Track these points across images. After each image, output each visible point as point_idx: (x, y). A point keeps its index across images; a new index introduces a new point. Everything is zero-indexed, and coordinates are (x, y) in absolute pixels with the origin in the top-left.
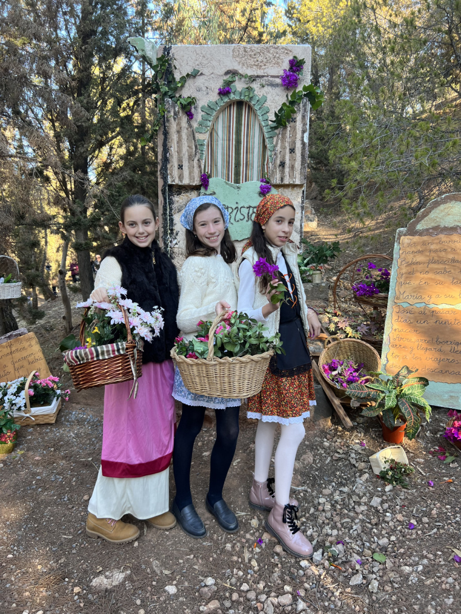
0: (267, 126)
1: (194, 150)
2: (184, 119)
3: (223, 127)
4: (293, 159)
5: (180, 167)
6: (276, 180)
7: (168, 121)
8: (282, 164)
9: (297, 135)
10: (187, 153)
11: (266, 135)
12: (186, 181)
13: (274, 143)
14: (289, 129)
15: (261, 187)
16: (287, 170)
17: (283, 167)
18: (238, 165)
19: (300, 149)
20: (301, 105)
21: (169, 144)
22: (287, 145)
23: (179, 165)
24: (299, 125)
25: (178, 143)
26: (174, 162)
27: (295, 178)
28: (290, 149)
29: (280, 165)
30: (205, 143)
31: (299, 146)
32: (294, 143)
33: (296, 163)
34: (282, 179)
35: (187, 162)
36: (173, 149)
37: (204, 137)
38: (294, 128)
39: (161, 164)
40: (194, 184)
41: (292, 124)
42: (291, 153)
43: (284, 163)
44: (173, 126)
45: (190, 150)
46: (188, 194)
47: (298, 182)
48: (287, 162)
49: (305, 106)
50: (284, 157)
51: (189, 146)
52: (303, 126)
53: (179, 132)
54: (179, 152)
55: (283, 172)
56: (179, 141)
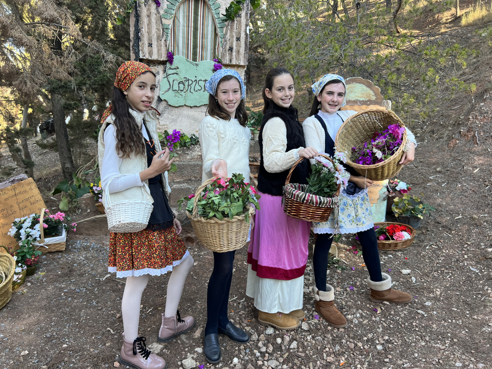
0: (219, 18)
1: (162, 32)
2: (153, 6)
3: (184, 16)
4: (239, 46)
5: (150, 45)
6: (226, 61)
7: (140, 6)
8: (231, 49)
9: (242, 28)
10: (155, 34)
11: (218, 26)
12: (155, 57)
13: (224, 32)
14: (236, 22)
15: (215, 66)
16: (234, 54)
17: (232, 51)
18: (195, 47)
19: (244, 38)
20: (245, 5)
21: (140, 26)
22: (234, 34)
23: (149, 44)
24: (243, 20)
25: (148, 25)
26: (145, 41)
27: (240, 60)
28: (237, 38)
29: (229, 50)
30: (170, 27)
31: (243, 36)
32: (240, 33)
33: (241, 49)
34: (231, 61)
35: (156, 42)
36: (144, 30)
37: (168, 22)
38: (240, 22)
39: (133, 41)
40: (162, 60)
41: (238, 19)
42: (237, 41)
43: (232, 48)
44: (144, 11)
45: (159, 32)
46: (156, 67)
47: (242, 63)
48: (234, 48)
49: (247, 6)
50: (232, 43)
51: (157, 29)
52: (247, 21)
53: (149, 16)
54: (149, 33)
55: (231, 55)
56: (149, 24)
